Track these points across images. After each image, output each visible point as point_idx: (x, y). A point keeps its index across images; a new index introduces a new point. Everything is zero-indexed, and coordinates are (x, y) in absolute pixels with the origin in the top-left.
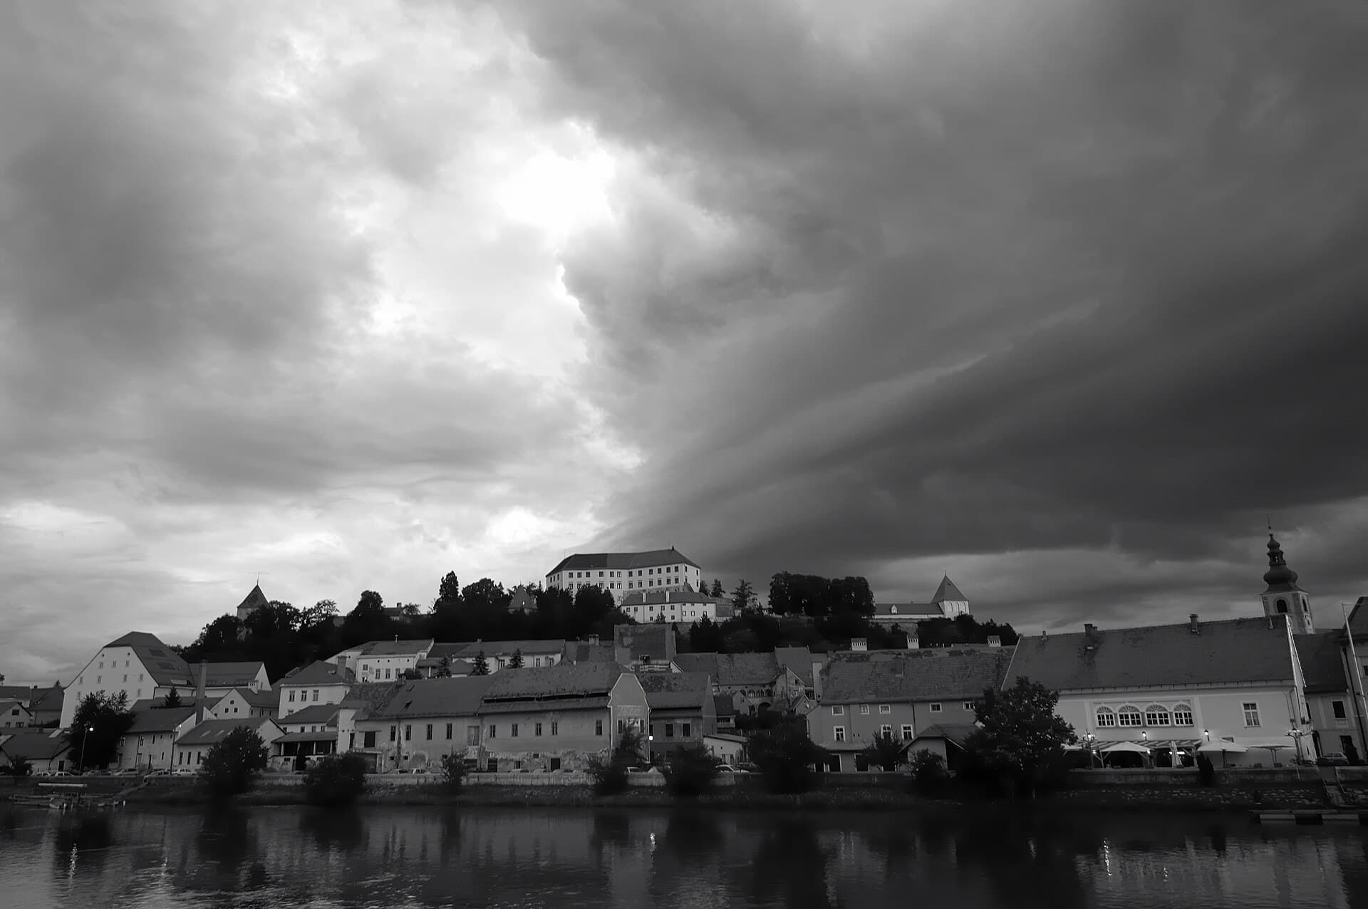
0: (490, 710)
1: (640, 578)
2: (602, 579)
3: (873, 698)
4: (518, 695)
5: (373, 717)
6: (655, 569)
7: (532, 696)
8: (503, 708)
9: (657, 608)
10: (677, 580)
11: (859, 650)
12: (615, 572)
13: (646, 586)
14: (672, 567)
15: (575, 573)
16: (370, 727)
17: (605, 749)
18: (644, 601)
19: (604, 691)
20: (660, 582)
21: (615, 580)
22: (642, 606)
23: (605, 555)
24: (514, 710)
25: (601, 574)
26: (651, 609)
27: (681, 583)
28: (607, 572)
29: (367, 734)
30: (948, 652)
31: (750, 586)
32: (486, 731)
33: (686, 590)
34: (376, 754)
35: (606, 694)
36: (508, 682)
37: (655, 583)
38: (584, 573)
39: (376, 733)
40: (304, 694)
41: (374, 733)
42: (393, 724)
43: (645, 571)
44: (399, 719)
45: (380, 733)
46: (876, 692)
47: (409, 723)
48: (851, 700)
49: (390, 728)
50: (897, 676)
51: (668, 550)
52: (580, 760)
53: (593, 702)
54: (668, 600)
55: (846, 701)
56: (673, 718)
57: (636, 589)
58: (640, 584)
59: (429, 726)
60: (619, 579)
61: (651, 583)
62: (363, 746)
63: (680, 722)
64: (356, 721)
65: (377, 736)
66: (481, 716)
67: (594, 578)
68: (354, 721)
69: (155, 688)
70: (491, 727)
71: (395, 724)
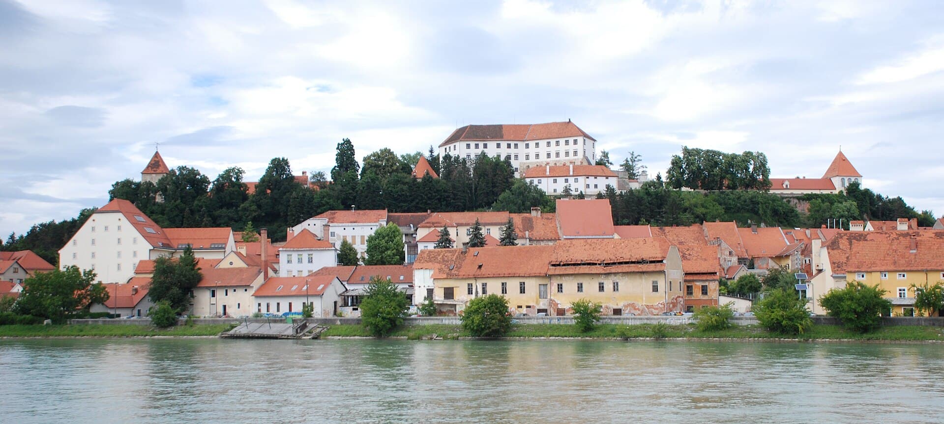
0: (557, 272)
1: (537, 150)
2: (499, 150)
3: (892, 268)
4: (576, 261)
5: (450, 277)
6: (553, 142)
7: (596, 262)
8: (570, 270)
9: (561, 181)
10: (575, 153)
11: (859, 230)
12: (512, 144)
13: (543, 158)
14: (571, 140)
15: (472, 144)
16: (449, 284)
17: (661, 302)
18: (548, 173)
19: (660, 259)
20: (558, 155)
21: (512, 151)
22: (546, 178)
23: (500, 127)
24: (580, 272)
25: (498, 146)
26: (555, 181)
27: (580, 155)
28: (504, 144)
29: (445, 289)
30: (933, 233)
31: (639, 158)
32: (555, 288)
33: (585, 163)
34: (456, 305)
35: (661, 261)
36: (568, 251)
37: (553, 155)
38: (481, 144)
39: (454, 289)
40: (300, 257)
41: (453, 288)
42: (470, 282)
43: (543, 143)
44: (476, 278)
45: (458, 288)
46: (895, 263)
47: (484, 281)
48: (873, 269)
49: (467, 285)
50: (911, 251)
51: (565, 122)
52: (639, 310)
53: (652, 267)
54: (571, 173)
55: (869, 270)
56: (693, 281)
57: (532, 161)
58: (537, 156)
59: (503, 284)
60: (516, 151)
61: (549, 155)
62: (443, 298)
63: (700, 284)
64: (434, 279)
65: (456, 291)
66: (550, 277)
67: (492, 150)
68: (432, 279)
69: (150, 250)
70: (558, 285)
71: (473, 282)
